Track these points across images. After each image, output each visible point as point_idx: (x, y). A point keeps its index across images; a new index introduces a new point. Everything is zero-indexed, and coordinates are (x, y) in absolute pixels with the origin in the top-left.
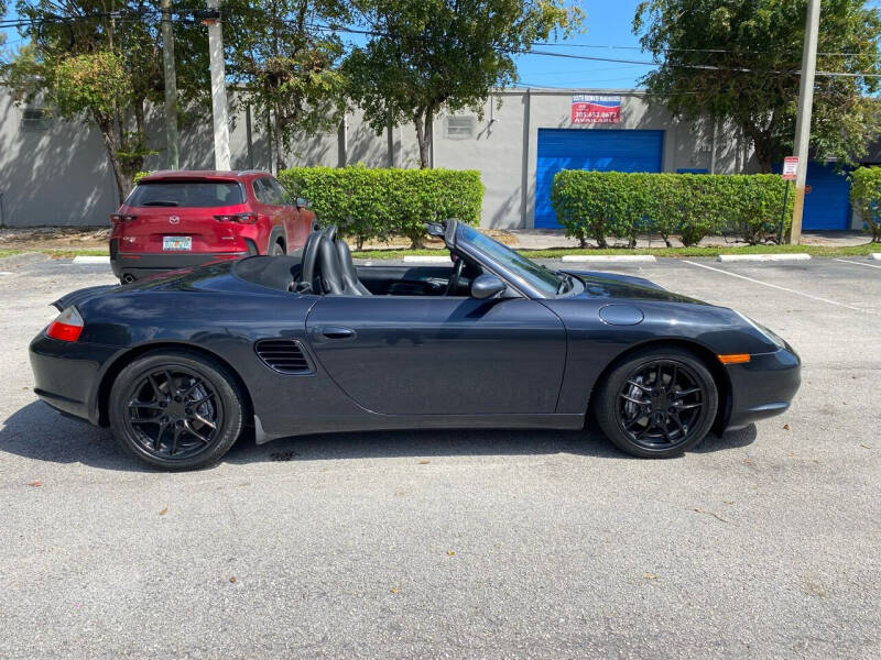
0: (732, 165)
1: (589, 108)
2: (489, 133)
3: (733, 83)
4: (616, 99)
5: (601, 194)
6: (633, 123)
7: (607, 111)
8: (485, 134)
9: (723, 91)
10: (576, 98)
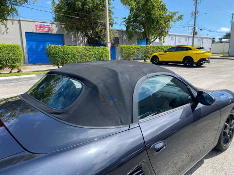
0: (82, 44)
1: (41, 27)
2: (7, 33)
3: (82, 22)
4: (48, 24)
5: (63, 52)
6: (55, 32)
7: (47, 28)
8: (6, 33)
9: (80, 24)
10: (36, 23)
